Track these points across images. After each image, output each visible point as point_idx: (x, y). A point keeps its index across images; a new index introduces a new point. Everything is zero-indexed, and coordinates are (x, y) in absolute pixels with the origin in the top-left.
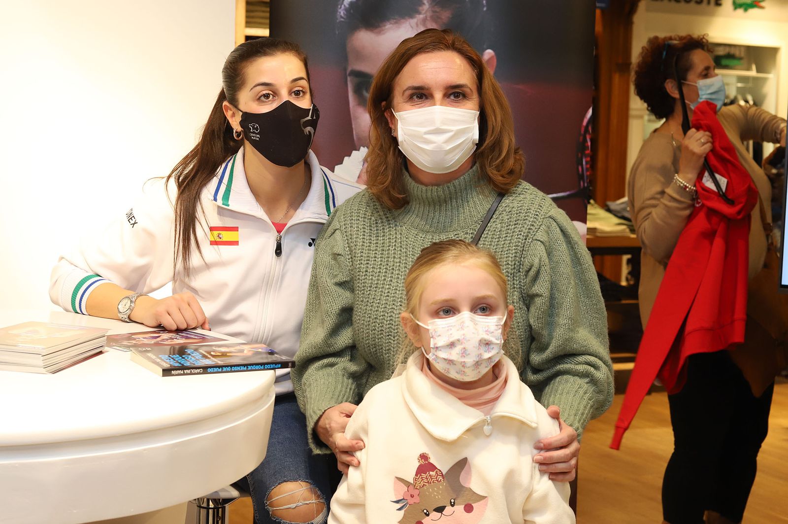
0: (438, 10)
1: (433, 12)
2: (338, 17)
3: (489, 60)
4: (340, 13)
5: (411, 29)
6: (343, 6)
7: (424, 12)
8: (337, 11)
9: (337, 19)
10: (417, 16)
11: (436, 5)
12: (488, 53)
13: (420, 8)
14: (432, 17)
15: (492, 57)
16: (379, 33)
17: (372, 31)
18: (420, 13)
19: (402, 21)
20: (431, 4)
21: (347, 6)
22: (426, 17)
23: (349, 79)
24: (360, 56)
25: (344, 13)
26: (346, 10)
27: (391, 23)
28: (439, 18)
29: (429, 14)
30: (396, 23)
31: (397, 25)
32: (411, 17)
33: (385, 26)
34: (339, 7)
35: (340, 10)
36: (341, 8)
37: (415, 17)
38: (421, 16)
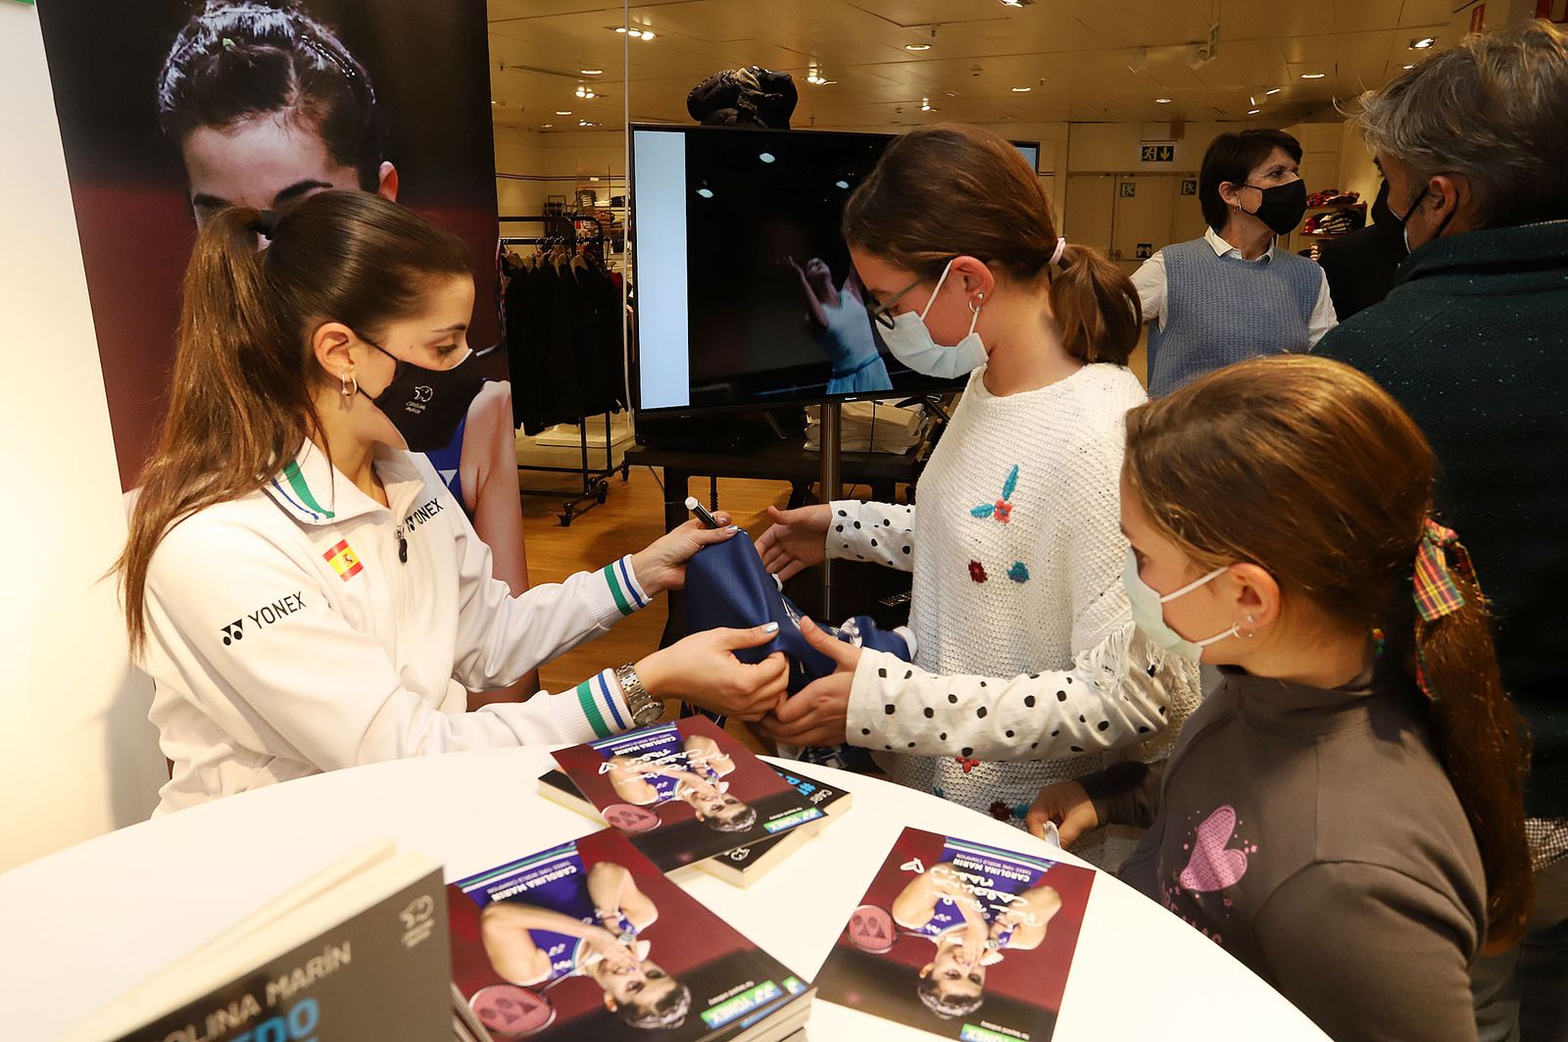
0: (312, 100)
1: (306, 102)
2: (162, 104)
3: (389, 175)
4: (163, 97)
5: (276, 127)
6: (166, 85)
7: (292, 101)
8: (158, 94)
9: (160, 108)
10: (284, 108)
11: (307, 92)
12: (387, 166)
13: (287, 96)
14: (304, 110)
15: (392, 171)
16: (230, 134)
17: (218, 129)
18: (287, 105)
19: (262, 114)
20: (301, 90)
21: (174, 86)
22: (297, 109)
23: (195, 207)
24: (206, 171)
25: (170, 97)
26: (172, 91)
27: (245, 119)
28: (316, 113)
29: (301, 106)
30: (253, 118)
31: (255, 121)
32: (275, 109)
33: (237, 122)
34: (160, 86)
35: (162, 93)
36: (163, 88)
37: (281, 110)
38: (290, 108)
